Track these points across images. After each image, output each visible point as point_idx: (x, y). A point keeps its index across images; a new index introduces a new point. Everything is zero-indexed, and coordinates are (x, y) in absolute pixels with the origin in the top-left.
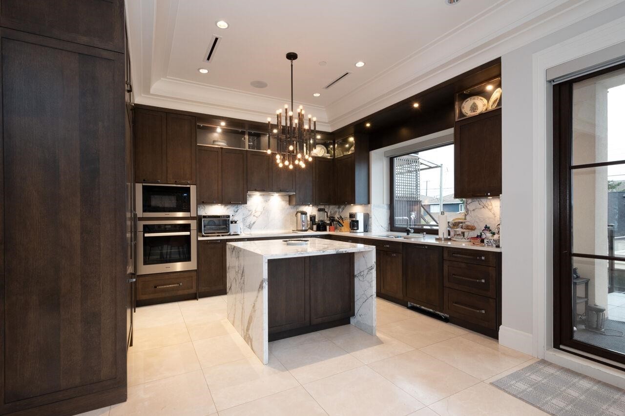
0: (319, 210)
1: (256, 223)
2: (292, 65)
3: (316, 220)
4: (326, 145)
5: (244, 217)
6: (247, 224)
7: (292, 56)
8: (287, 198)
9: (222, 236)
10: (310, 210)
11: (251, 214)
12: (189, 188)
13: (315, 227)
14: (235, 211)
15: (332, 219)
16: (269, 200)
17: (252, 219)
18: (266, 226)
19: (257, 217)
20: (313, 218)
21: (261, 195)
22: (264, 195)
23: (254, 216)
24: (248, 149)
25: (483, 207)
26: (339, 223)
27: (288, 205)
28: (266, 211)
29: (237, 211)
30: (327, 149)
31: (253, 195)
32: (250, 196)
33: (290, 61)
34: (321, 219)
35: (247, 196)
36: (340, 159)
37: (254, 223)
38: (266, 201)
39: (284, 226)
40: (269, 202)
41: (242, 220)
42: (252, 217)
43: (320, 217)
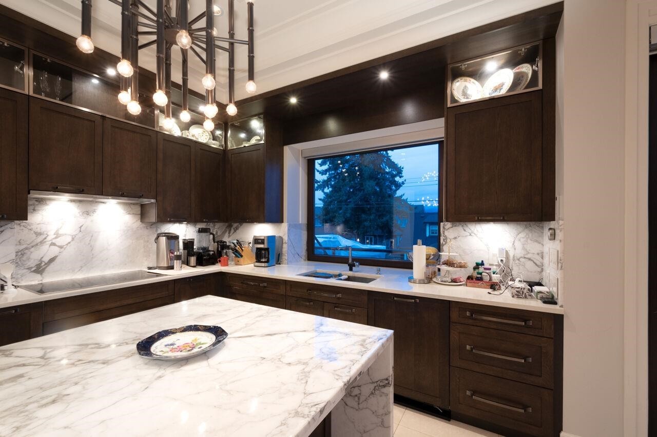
0: (201, 231)
1: (57, 260)
3: (195, 247)
5: (22, 248)
6: (32, 263)
8: (138, 209)
10: (184, 231)
11: (42, 242)
13: (193, 260)
15: (223, 246)
16: (94, 211)
17: (45, 253)
19: (61, 247)
20: (188, 245)
21: (72, 201)
22: (80, 201)
23: (53, 244)
24: (31, 93)
25: (470, 235)
26: (237, 251)
27: (139, 223)
28: (85, 236)
31: (50, 199)
32: (41, 201)
34: (204, 245)
35: (30, 202)
36: (239, 152)
37: (52, 260)
38: (87, 213)
40: (95, 214)
41: (13, 256)
42: (45, 247)
43: (201, 242)
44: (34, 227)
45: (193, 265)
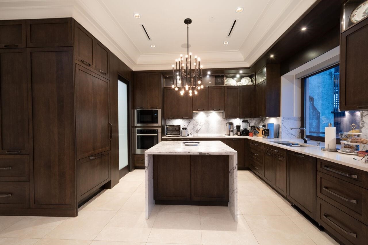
0: (243, 122)
2: (188, 27)
3: (241, 128)
4: (251, 77)
5: (194, 126)
6: (196, 130)
7: (188, 21)
8: (222, 114)
9: (177, 136)
10: (237, 122)
12: (158, 111)
13: (239, 133)
14: (189, 122)
15: (253, 128)
16: (209, 116)
17: (198, 127)
18: (207, 131)
19: (202, 126)
20: (238, 127)
21: (204, 113)
23: (200, 125)
24: (193, 86)
26: (257, 131)
27: (222, 119)
28: (207, 123)
29: (190, 123)
30: (251, 79)
33: (187, 25)
34: (245, 127)
36: (259, 85)
37: (200, 129)
38: (208, 116)
39: (219, 132)
40: (209, 117)
41: (192, 128)
42: (198, 126)
43: (243, 126)
44: (196, 120)
45: (239, 135)
